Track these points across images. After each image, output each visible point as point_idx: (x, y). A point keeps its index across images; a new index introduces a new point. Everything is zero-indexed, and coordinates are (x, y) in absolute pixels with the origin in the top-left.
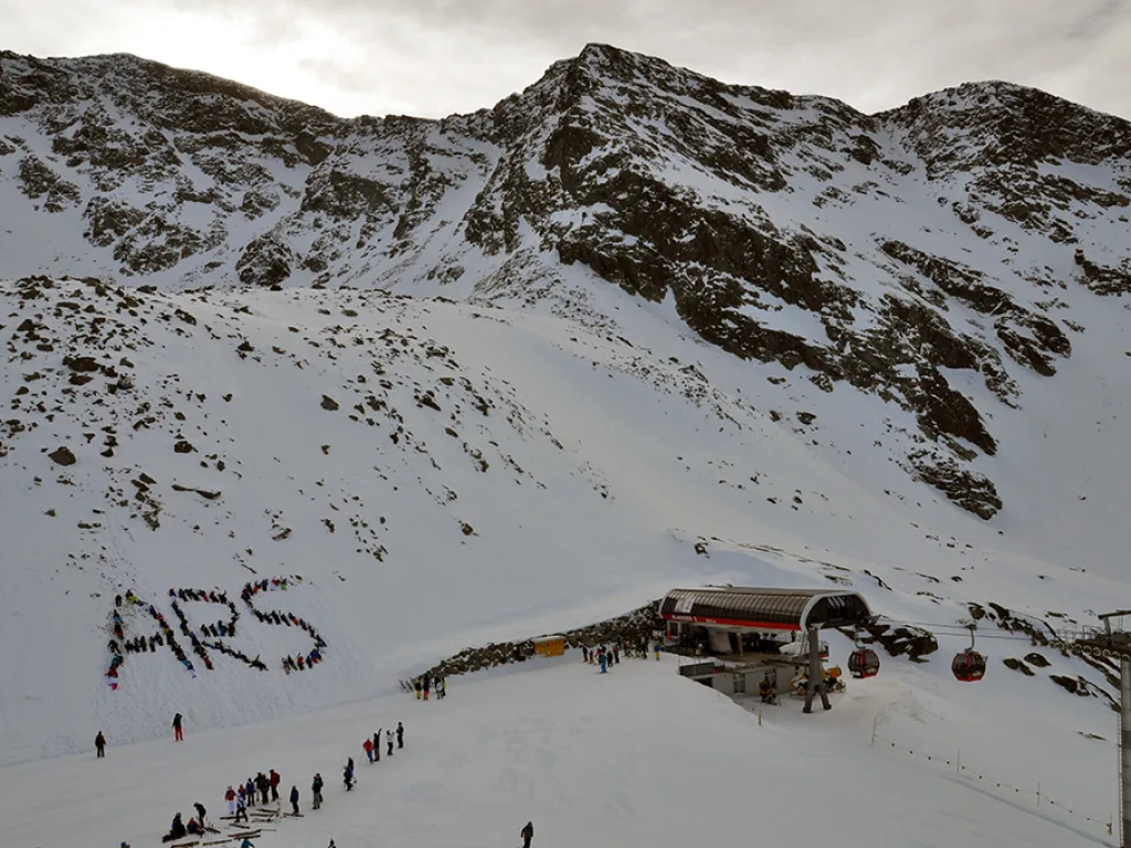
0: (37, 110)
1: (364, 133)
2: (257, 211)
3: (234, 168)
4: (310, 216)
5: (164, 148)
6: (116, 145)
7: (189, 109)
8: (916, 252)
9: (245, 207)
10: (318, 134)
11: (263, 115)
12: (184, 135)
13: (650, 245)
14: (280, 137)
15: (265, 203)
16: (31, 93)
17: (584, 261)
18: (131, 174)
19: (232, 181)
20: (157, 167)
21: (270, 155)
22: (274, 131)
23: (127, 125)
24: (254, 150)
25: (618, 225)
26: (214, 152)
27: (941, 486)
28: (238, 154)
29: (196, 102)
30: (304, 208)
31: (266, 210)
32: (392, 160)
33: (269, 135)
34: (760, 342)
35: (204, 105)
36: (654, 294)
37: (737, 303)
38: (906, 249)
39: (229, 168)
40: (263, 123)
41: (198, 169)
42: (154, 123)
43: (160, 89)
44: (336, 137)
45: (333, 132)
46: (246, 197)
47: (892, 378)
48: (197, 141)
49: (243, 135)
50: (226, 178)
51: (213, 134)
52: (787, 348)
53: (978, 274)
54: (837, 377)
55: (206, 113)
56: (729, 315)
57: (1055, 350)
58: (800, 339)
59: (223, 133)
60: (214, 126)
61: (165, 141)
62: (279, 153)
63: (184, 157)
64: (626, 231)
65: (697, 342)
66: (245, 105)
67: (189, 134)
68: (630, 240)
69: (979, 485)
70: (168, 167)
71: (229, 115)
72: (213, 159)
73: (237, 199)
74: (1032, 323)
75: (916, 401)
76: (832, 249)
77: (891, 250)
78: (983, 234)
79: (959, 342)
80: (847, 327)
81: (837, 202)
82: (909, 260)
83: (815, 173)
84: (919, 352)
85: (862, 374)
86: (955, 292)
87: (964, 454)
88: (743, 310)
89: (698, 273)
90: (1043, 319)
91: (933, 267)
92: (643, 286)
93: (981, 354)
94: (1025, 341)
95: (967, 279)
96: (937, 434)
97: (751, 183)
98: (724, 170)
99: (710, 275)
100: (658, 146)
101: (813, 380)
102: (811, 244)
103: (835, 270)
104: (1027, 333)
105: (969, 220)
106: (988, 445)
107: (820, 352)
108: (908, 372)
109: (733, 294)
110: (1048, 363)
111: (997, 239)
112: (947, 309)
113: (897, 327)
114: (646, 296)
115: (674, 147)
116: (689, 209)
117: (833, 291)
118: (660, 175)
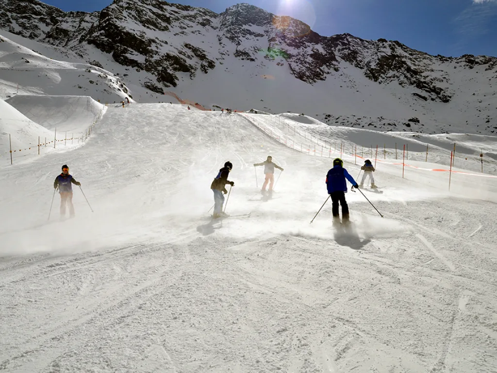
1: (70, 17)
2: (33, 38)
3: (29, 25)
4: (47, 39)
5: (7, 18)
7: (17, 7)
8: (192, 46)
9: (30, 36)
10: (57, 16)
11: (41, 10)
12: (14, 14)
14: (45, 17)
15: (36, 36)
19: (28, 29)
20: (4, 23)
21: (42, 22)
22: (44, 15)
24: (36, 21)
25: (104, 35)
26: (21, 20)
27: (150, 89)
28: (31, 21)
29: (20, 4)
30: (46, 37)
31: (36, 38)
32: (75, 24)
33: (42, 16)
34: (128, 62)
35: (22, 6)
36: (108, 52)
37: (125, 53)
38: (190, 45)
39: (27, 25)
40: (41, 12)
41: (17, 25)
42: (4, 10)
44: (62, 17)
45: (62, 16)
46: (31, 34)
47: (156, 70)
48: (18, 17)
49: (33, 16)
50: (25, 28)
51: (24, 15)
52: (134, 63)
53: (204, 51)
54: (142, 69)
55: (22, 8)
56: (123, 56)
57: (210, 68)
58: (137, 61)
59: (27, 15)
60: (25, 12)
61: (8, 16)
62: (45, 22)
63: (14, 22)
64: (106, 37)
65: (112, 61)
66: (36, 7)
67: (16, 14)
68: (106, 39)
69: (159, 89)
70: (7, 24)
71: (29, 9)
72: (22, 22)
73: (28, 34)
74: (209, 62)
75: (159, 74)
76: (161, 43)
77: (186, 45)
78: (220, 43)
79: (187, 66)
80: (150, 59)
81: (182, 34)
82: (190, 48)
83: (181, 27)
84: (170, 66)
85: (149, 68)
86: (198, 56)
87: (167, 86)
88: (126, 55)
89: (118, 46)
90: (212, 61)
91: (195, 50)
92: (106, 49)
93: (192, 68)
94: (205, 66)
95: (201, 52)
96: (161, 81)
97: (154, 28)
98: (146, 25)
99: (121, 47)
100: (127, 17)
101: (137, 70)
102: (154, 41)
103: (157, 47)
104: (206, 64)
105: (220, 40)
106: (175, 85)
107: (141, 64)
108: (160, 68)
109: (125, 51)
110: (207, 71)
111: (222, 45)
112: (191, 59)
113: (166, 60)
114: (107, 53)
115: (133, 18)
116: (121, 31)
117: (152, 51)
118: (118, 23)
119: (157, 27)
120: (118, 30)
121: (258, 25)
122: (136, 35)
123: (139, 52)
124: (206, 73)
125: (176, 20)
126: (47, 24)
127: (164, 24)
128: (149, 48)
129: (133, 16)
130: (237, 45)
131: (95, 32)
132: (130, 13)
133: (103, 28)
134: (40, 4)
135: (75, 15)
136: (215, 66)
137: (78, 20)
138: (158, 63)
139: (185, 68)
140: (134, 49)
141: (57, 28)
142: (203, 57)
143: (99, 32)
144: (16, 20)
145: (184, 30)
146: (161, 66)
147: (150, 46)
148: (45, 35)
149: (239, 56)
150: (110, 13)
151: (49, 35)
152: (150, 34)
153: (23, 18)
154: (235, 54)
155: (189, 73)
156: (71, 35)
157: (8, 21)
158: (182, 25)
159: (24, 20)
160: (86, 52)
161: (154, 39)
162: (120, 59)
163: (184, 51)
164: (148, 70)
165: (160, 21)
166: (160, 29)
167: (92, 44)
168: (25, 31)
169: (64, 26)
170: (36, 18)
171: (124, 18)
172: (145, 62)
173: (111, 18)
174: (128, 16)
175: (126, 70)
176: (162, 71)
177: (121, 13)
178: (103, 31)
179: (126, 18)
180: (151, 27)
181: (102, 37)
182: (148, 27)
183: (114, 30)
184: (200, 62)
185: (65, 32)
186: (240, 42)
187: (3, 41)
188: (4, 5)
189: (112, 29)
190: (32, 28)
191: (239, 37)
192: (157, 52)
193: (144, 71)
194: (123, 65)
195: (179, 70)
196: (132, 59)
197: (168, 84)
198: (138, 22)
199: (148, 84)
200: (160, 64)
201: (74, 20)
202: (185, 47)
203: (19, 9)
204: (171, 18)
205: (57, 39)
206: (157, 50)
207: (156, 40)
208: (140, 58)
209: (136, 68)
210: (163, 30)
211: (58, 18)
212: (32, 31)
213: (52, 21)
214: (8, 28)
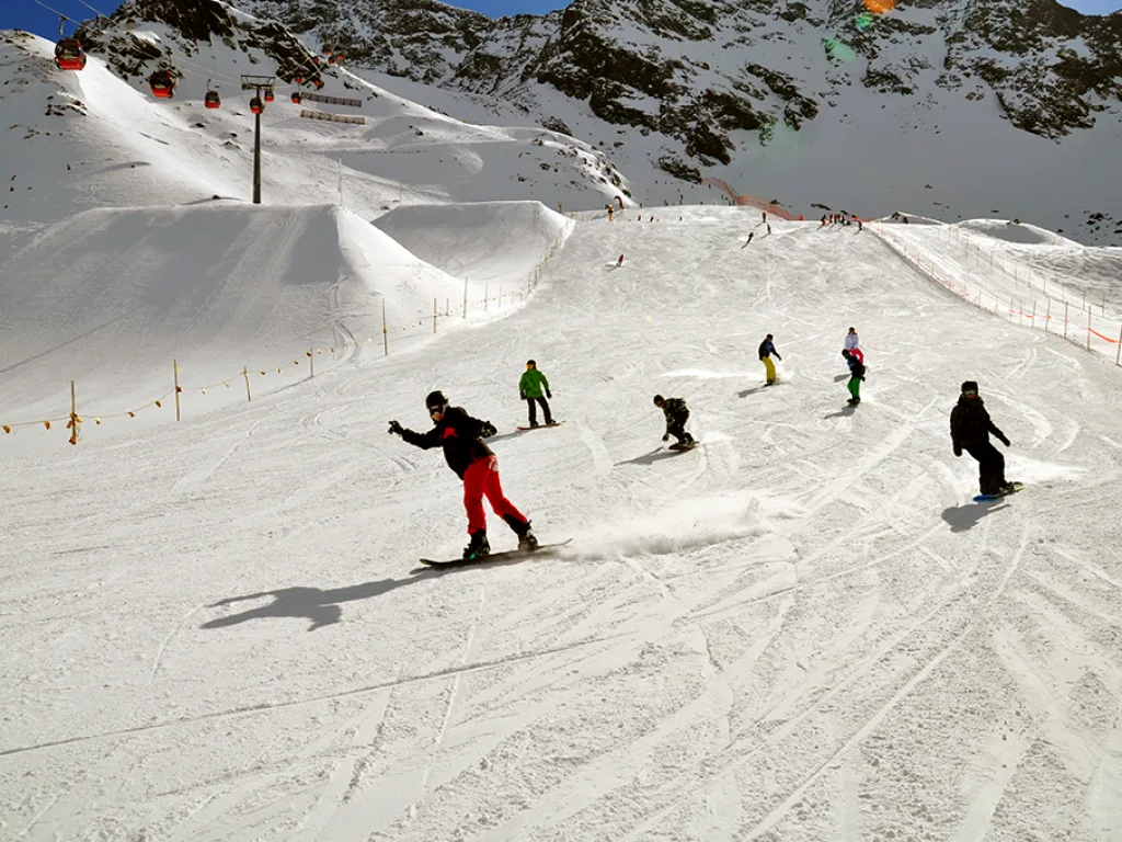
0: (316, 29)
1: (502, 28)
2: (431, 80)
3: (423, 55)
4: (459, 80)
5: (384, 46)
6: (357, 46)
7: (402, 21)
8: (765, 70)
9: (425, 77)
10: (478, 30)
11: (446, 21)
12: (397, 36)
13: (585, 71)
14: (455, 35)
15: (436, 75)
16: (314, 18)
17: (551, 82)
18: (363, 62)
19: (421, 63)
20: (378, 57)
21: (447, 47)
22: (452, 31)
23: (364, 32)
24: (438, 44)
25: (573, 62)
26: (409, 47)
27: (672, 172)
28: (427, 46)
29: (407, 15)
30: (457, 76)
31: (436, 79)
32: (511, 43)
33: (449, 33)
34: (622, 115)
35: (411, 17)
36: (581, 96)
37: (617, 97)
38: (760, 68)
39: (420, 55)
40: (446, 27)
41: (403, 57)
42: (380, 31)
43: (386, 9)
44: (487, 31)
45: (486, 29)
46: (427, 72)
47: (684, 129)
48: (404, 40)
49: (432, 35)
50: (418, 62)
51: (414, 35)
52: (635, 117)
53: (792, 79)
54: (654, 129)
55: (412, 22)
56: (612, 103)
57: (807, 117)
58: (642, 112)
59: (420, 34)
60: (416, 30)
61: (385, 41)
62: (453, 44)
63: (396, 51)
64: (576, 65)
65: (589, 116)
66: (436, 15)
67: (400, 36)
68: (576, 69)
69: (691, 171)
70: (385, 57)
71: (425, 22)
72: (412, 51)
73: (422, 74)
74: (803, 103)
75: (690, 138)
76: (695, 68)
77: (751, 69)
78: (830, 58)
79: (753, 115)
80: (671, 105)
81: (741, 45)
82: (759, 75)
83: (738, 29)
84: (715, 118)
85: (668, 127)
86: (778, 91)
87: (708, 164)
88: (619, 100)
89: (601, 82)
90: (810, 100)
91: (770, 78)
92: (577, 92)
93: (765, 120)
94: (793, 112)
95: (785, 83)
96: (695, 153)
97: (679, 36)
98: (660, 29)
99: (607, 83)
100: (621, 18)
101: (642, 132)
102: (678, 65)
103: (685, 77)
104: (796, 108)
105: (828, 51)
106: (725, 160)
107: (651, 118)
108: (692, 125)
109: (617, 92)
110: (800, 123)
111: (834, 60)
112: (762, 99)
113: (705, 105)
114: (577, 97)
115: (633, 18)
116: (606, 50)
117: (674, 88)
118: (602, 32)
119: (684, 32)
120: (600, 46)
121: (922, 7)
122: (639, 55)
123: (646, 90)
124: (797, 128)
125: (727, 12)
126: (459, 49)
127: (700, 25)
128: (669, 81)
129: (632, 13)
130: (868, 58)
131: (553, 56)
132: (626, 8)
133: (570, 46)
134: (444, 10)
135: (512, 24)
136: (816, 112)
137: (518, 32)
138: (688, 113)
139: (748, 121)
140: (636, 87)
141: (477, 55)
142: (788, 93)
143: (562, 56)
144: (400, 47)
145: (746, 34)
146: (695, 119)
147: (672, 78)
148: (454, 72)
149: (874, 84)
150: (583, 11)
151: (462, 72)
152: (671, 48)
153: (411, 41)
154: (863, 81)
155: (757, 132)
156: (506, 67)
157: (387, 51)
158: (741, 22)
159: (415, 45)
160: (535, 100)
161: (679, 59)
162: (608, 110)
163: (745, 82)
164: (666, 130)
165: (690, 17)
166: (691, 37)
167: (547, 84)
168: (416, 68)
169: (491, 49)
170: (436, 40)
171: (613, 20)
172: (659, 114)
173: (586, 22)
174: (622, 14)
175: (620, 132)
176: (697, 130)
177: (607, 8)
178: (569, 53)
179: (617, 19)
180: (673, 34)
181: (568, 66)
182: (665, 35)
183: (592, 49)
184: (783, 104)
185: (494, 62)
186: (876, 49)
187: (376, 96)
188: (379, 21)
189: (588, 45)
190: (429, 61)
191: (875, 38)
192: (685, 89)
193: (659, 132)
194: (612, 123)
195: (736, 126)
196: (631, 107)
197: (711, 159)
198: (643, 26)
199: (666, 161)
200: (691, 115)
201: (510, 33)
202: (748, 74)
203: (406, 24)
204: (716, 11)
205: (476, 76)
206: (685, 85)
207: (684, 63)
208: (649, 105)
209: (640, 127)
210: (698, 38)
211: (478, 34)
212: (429, 66)
213: (467, 42)
214: (385, 67)
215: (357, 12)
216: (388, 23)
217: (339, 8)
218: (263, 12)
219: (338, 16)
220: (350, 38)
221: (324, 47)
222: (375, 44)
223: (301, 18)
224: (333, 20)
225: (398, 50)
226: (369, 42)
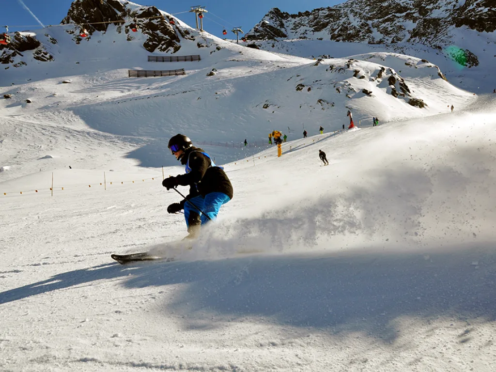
126: (415, 20)
131: (469, 5)
141: (425, 20)
144: (377, 27)
151: (415, 34)
153: (384, 22)
157: (369, 31)
159: (387, 23)
160: (450, 40)
167: (463, 26)
168: (387, 37)
169: (435, 14)
170: (401, 17)
181: (480, 9)
185: (436, 22)
188: (364, 14)
205: (424, 35)
211: (428, 7)
212: (394, 35)
213: (420, 14)
214: (367, 40)
215: (352, 11)
216: (370, 14)
217: (342, 11)
218: (299, 23)
219: (342, 16)
220: (347, 28)
221: (332, 36)
222: (361, 28)
223: (320, 22)
224: (338, 19)
225: (376, 29)
226: (358, 27)
